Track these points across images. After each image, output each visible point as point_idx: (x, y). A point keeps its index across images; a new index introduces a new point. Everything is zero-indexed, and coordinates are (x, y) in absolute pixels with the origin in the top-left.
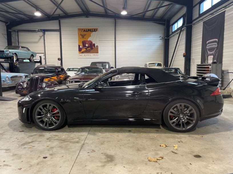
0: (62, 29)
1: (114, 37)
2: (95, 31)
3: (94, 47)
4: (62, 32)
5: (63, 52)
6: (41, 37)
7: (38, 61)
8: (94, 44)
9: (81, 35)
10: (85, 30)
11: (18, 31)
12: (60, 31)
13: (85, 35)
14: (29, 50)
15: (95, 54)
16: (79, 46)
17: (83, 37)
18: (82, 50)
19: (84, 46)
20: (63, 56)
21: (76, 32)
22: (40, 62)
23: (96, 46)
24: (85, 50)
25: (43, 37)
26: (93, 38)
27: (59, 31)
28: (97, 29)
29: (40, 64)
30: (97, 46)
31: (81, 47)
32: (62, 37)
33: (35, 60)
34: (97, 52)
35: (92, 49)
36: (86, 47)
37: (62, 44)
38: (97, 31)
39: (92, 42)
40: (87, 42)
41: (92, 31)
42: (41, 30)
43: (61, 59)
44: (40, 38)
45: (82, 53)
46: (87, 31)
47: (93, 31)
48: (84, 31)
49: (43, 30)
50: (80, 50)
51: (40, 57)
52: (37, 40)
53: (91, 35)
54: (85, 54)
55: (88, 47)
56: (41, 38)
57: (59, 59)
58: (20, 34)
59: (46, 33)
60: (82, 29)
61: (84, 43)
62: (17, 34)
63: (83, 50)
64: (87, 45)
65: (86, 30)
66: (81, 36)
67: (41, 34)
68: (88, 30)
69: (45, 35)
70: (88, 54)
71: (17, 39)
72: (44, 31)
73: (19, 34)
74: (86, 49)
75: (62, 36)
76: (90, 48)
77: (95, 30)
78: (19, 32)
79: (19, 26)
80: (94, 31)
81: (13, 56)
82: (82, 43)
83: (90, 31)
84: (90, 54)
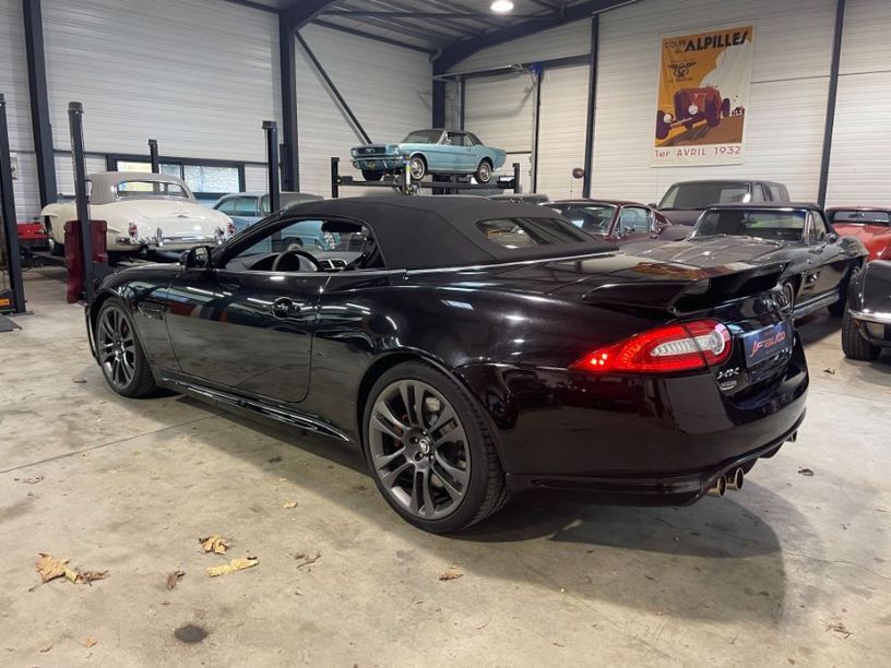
0: (600, 53)
1: (829, 60)
2: (735, 43)
3: (726, 113)
4: (600, 63)
5: (596, 143)
6: (529, 92)
7: (509, 179)
8: (727, 101)
9: (674, 67)
10: (691, 44)
11: (464, 78)
12: (592, 60)
13: (689, 65)
15: (726, 145)
16: (661, 115)
17: (681, 75)
18: (670, 132)
19: (681, 112)
20: (595, 159)
21: (656, 59)
22: (514, 184)
23: (732, 108)
24: (684, 129)
25: (534, 94)
26: (727, 79)
27: (589, 62)
28: (746, 33)
30: (738, 109)
31: (667, 118)
32: (599, 86)
33: (502, 179)
34: (738, 139)
35: (714, 122)
36: (689, 115)
37: (597, 112)
38: (746, 41)
39: (716, 95)
40: (696, 95)
41: (723, 42)
42: (526, 65)
43: (585, 174)
44: (523, 95)
45: (671, 143)
46: (699, 48)
47: (728, 44)
48: (687, 50)
49: (534, 63)
50: (662, 130)
51: (514, 165)
52: (514, 105)
53: (719, 60)
54: (682, 148)
55: (698, 117)
56: (527, 97)
57: (576, 174)
58: (471, 86)
59: (548, 74)
60: (682, 42)
61: (681, 102)
62: (460, 88)
63: (673, 133)
64: (693, 109)
65: (699, 40)
66: (672, 70)
67: (528, 79)
68: (707, 39)
69: (542, 86)
70: (696, 147)
71: (460, 104)
72: (539, 68)
73: (467, 87)
74: (688, 125)
76: (705, 121)
77: (738, 37)
78: (466, 81)
79: (468, 59)
80: (731, 40)
82: (672, 101)
83: (714, 46)
84: (701, 147)
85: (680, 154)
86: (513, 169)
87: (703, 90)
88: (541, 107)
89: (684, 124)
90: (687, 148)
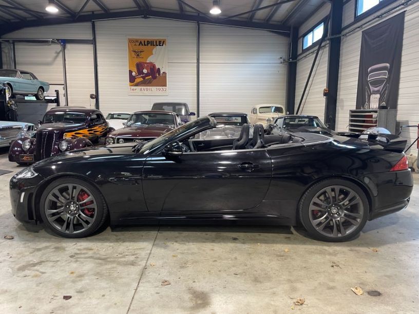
0: (97, 40)
1: (196, 57)
2: (160, 45)
3: (159, 74)
4: (97, 45)
5: (99, 82)
6: (59, 53)
7: (53, 98)
8: (159, 69)
9: (134, 51)
10: (141, 42)
12: (94, 42)
13: (141, 52)
14: (35, 78)
15: (160, 87)
16: (131, 72)
17: (138, 55)
18: (136, 80)
19: (140, 72)
20: (100, 90)
21: (125, 47)
22: (57, 101)
23: (161, 72)
24: (142, 79)
25: (61, 54)
26: (157, 58)
27: (92, 44)
28: (164, 42)
29: (56, 104)
30: (164, 73)
31: (134, 74)
33: (46, 98)
34: (165, 85)
35: (154, 77)
36: (143, 73)
38: (164, 45)
39: (154, 66)
40: (146, 65)
41: (155, 44)
42: (58, 40)
43: (96, 97)
44: (55, 55)
45: (137, 85)
46: (145, 45)
47: (157, 45)
48: (139, 45)
49: (61, 40)
50: (132, 79)
51: (56, 91)
52: (50, 60)
53: (154, 51)
54: (142, 87)
55: (147, 75)
56: (56, 57)
57: (92, 97)
58: (19, 47)
59: (68, 46)
60: (137, 41)
61: (139, 67)
62: (12, 47)
63: (138, 80)
64: (145, 71)
65: (144, 42)
66: (134, 53)
67: (58, 47)
68: (148, 41)
69: (65, 51)
70: (148, 87)
71: (13, 56)
72: (64, 42)
73: (15, 46)
74: (144, 78)
75: (98, 52)
76: (151, 77)
77: (161, 43)
78: (15, 43)
79: (17, 31)
80: (158, 44)
81: (5, 89)
82: (135, 66)
83: (151, 45)
84: (150, 87)
85: (141, 90)
86: (55, 93)
87: (148, 63)
88: (66, 62)
89: (141, 77)
90: (144, 87)
